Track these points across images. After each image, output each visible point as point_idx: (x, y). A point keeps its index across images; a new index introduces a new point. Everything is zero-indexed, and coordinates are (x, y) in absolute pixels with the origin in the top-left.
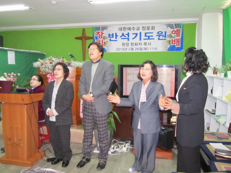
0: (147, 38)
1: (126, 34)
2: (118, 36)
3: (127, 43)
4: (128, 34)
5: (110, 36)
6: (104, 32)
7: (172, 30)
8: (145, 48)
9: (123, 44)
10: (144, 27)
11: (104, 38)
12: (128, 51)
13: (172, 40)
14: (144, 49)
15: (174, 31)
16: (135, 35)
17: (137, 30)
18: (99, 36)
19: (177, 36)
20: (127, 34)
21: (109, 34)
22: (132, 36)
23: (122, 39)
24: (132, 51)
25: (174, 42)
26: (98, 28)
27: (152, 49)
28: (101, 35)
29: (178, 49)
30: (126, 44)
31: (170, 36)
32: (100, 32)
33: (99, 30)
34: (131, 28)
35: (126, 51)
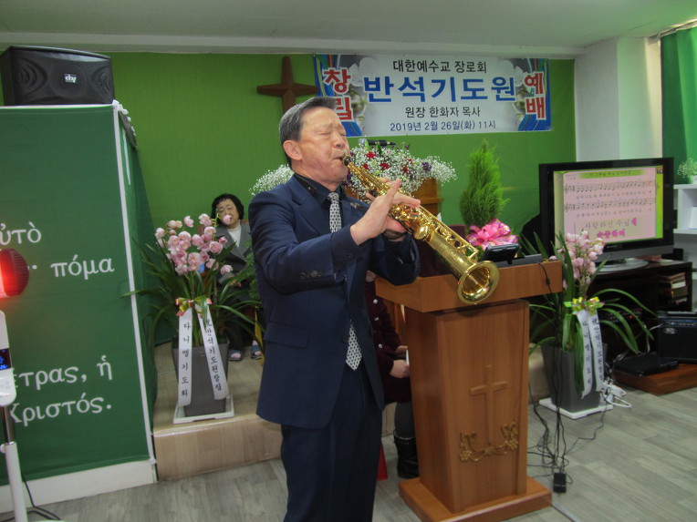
1: (416, 83)
2: (392, 85)
3: (419, 109)
4: (421, 82)
5: (371, 86)
6: (352, 71)
7: (526, 74)
8: (467, 123)
9: (409, 111)
10: (461, 64)
11: (353, 91)
12: (423, 132)
13: (528, 100)
14: (464, 126)
15: (529, 77)
16: (439, 84)
17: (443, 70)
18: (335, 83)
19: (537, 93)
20: (418, 80)
21: (366, 79)
22: (430, 88)
23: (405, 95)
24: (434, 133)
25: (531, 108)
26: (330, 59)
27: (483, 125)
28: (342, 81)
29: (543, 125)
30: (415, 110)
31: (523, 92)
32: (337, 71)
33: (334, 66)
34: (428, 65)
35: (418, 133)
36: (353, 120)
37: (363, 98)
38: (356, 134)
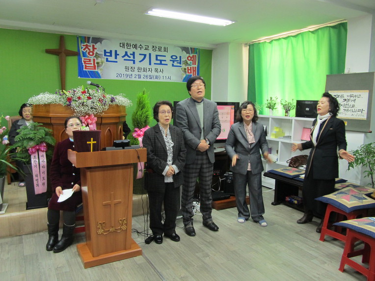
0: (159, 62)
1: (131, 54)
2: (118, 55)
3: (132, 67)
4: (133, 54)
5: (107, 54)
6: (97, 46)
7: (188, 55)
8: (156, 76)
9: (127, 68)
10: (155, 47)
11: (97, 56)
12: (133, 79)
13: (188, 68)
14: (155, 78)
15: (189, 56)
16: (143, 56)
17: (146, 49)
18: (88, 51)
19: (193, 64)
21: (105, 51)
22: (138, 58)
23: (125, 60)
24: (139, 80)
25: (189, 71)
26: (86, 39)
27: (165, 78)
28: (92, 50)
30: (130, 68)
31: (186, 63)
32: (90, 45)
33: (88, 42)
34: (138, 46)
35: (131, 79)
36: (96, 70)
37: (103, 60)
38: (98, 78)
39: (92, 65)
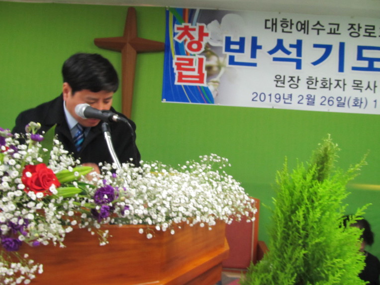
0: (365, 64)
1: (291, 46)
2: (260, 47)
3: (292, 78)
4: (299, 45)
5: (233, 47)
6: (210, 28)
8: (356, 100)
9: (279, 80)
10: (356, 27)
11: (210, 51)
12: (294, 106)
14: (351, 103)
16: (324, 50)
17: (331, 33)
18: (189, 40)
20: (295, 43)
21: (228, 39)
22: (310, 54)
24: (310, 108)
26: (186, 15)
28: (196, 38)
30: (287, 79)
32: (193, 27)
33: (190, 21)
34: (311, 26)
35: (287, 107)
36: (205, 85)
37: (221, 59)
38: (208, 102)
39: (196, 73)
